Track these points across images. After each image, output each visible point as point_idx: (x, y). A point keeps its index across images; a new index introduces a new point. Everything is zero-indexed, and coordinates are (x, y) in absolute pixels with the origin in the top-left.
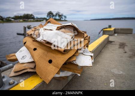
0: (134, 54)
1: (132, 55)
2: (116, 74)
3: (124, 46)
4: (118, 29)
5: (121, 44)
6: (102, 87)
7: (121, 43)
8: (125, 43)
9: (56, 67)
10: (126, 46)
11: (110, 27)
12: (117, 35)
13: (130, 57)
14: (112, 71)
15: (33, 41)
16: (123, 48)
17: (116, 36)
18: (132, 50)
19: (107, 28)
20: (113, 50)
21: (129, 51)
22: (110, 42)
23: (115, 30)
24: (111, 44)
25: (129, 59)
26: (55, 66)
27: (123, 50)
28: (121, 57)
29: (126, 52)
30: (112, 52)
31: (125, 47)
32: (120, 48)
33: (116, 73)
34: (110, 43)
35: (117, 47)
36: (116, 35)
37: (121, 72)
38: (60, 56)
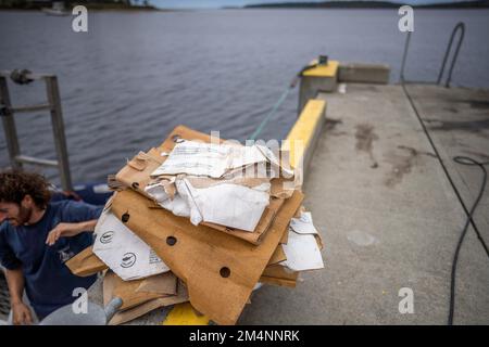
0: (396, 170)
1: (394, 172)
2: (360, 247)
3: (371, 140)
4: (348, 69)
5: (361, 134)
6: (333, 294)
7: (360, 127)
8: (373, 128)
9: (243, 284)
10: (376, 138)
11: (323, 61)
12: (347, 89)
13: (388, 183)
14: (349, 238)
15: (151, 208)
16: (369, 147)
17: (342, 94)
18: (391, 156)
19: (314, 67)
20: (342, 159)
21: (385, 161)
22: (328, 125)
23: (339, 70)
24: (334, 131)
25: (385, 188)
26: (239, 283)
27: (368, 155)
28: (365, 186)
29: (376, 166)
30: (340, 169)
31: (374, 143)
32: (359, 147)
33: (359, 244)
34: (331, 128)
35: (353, 147)
36: (342, 88)
37: (371, 240)
38: (246, 252)
